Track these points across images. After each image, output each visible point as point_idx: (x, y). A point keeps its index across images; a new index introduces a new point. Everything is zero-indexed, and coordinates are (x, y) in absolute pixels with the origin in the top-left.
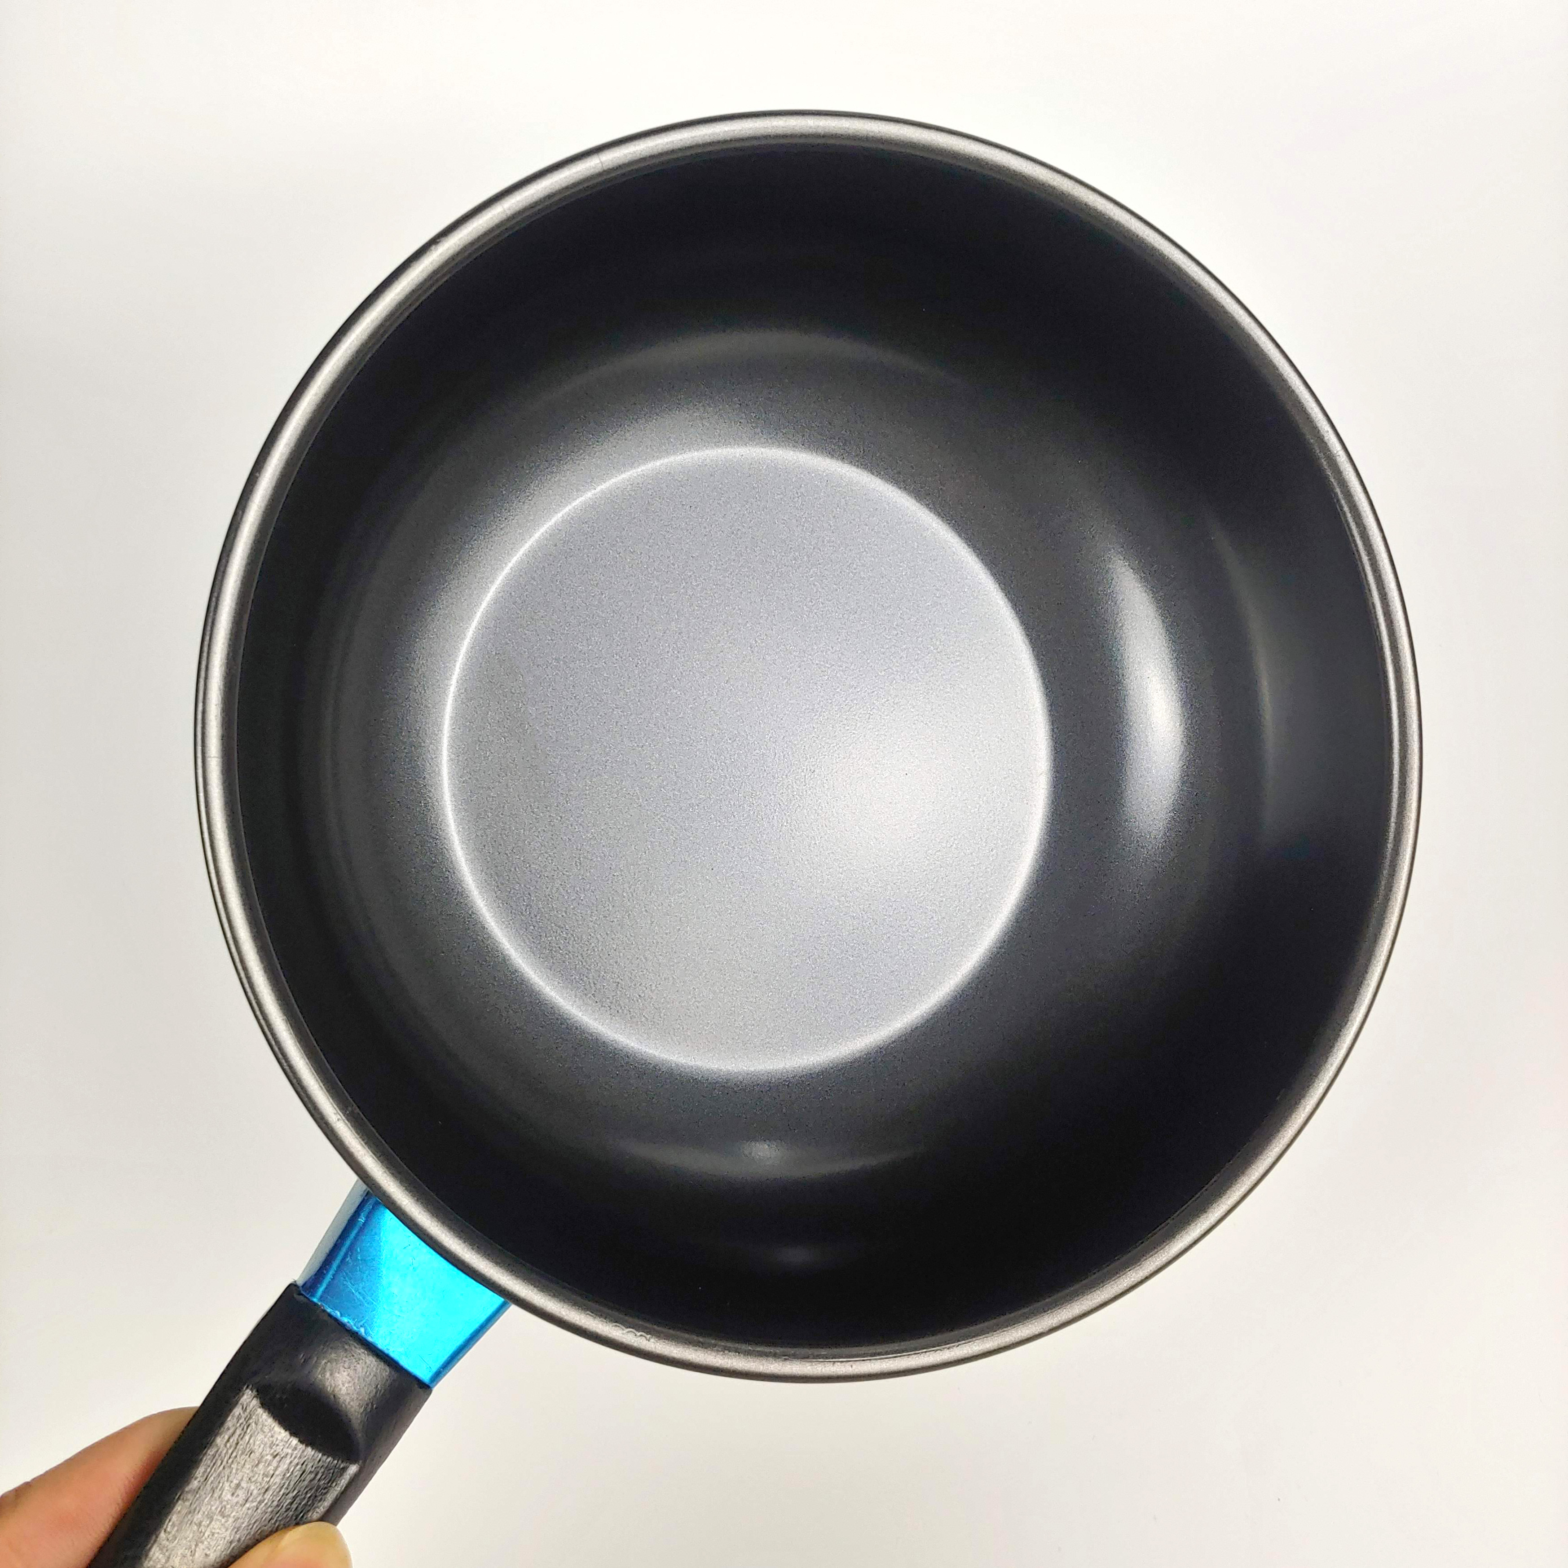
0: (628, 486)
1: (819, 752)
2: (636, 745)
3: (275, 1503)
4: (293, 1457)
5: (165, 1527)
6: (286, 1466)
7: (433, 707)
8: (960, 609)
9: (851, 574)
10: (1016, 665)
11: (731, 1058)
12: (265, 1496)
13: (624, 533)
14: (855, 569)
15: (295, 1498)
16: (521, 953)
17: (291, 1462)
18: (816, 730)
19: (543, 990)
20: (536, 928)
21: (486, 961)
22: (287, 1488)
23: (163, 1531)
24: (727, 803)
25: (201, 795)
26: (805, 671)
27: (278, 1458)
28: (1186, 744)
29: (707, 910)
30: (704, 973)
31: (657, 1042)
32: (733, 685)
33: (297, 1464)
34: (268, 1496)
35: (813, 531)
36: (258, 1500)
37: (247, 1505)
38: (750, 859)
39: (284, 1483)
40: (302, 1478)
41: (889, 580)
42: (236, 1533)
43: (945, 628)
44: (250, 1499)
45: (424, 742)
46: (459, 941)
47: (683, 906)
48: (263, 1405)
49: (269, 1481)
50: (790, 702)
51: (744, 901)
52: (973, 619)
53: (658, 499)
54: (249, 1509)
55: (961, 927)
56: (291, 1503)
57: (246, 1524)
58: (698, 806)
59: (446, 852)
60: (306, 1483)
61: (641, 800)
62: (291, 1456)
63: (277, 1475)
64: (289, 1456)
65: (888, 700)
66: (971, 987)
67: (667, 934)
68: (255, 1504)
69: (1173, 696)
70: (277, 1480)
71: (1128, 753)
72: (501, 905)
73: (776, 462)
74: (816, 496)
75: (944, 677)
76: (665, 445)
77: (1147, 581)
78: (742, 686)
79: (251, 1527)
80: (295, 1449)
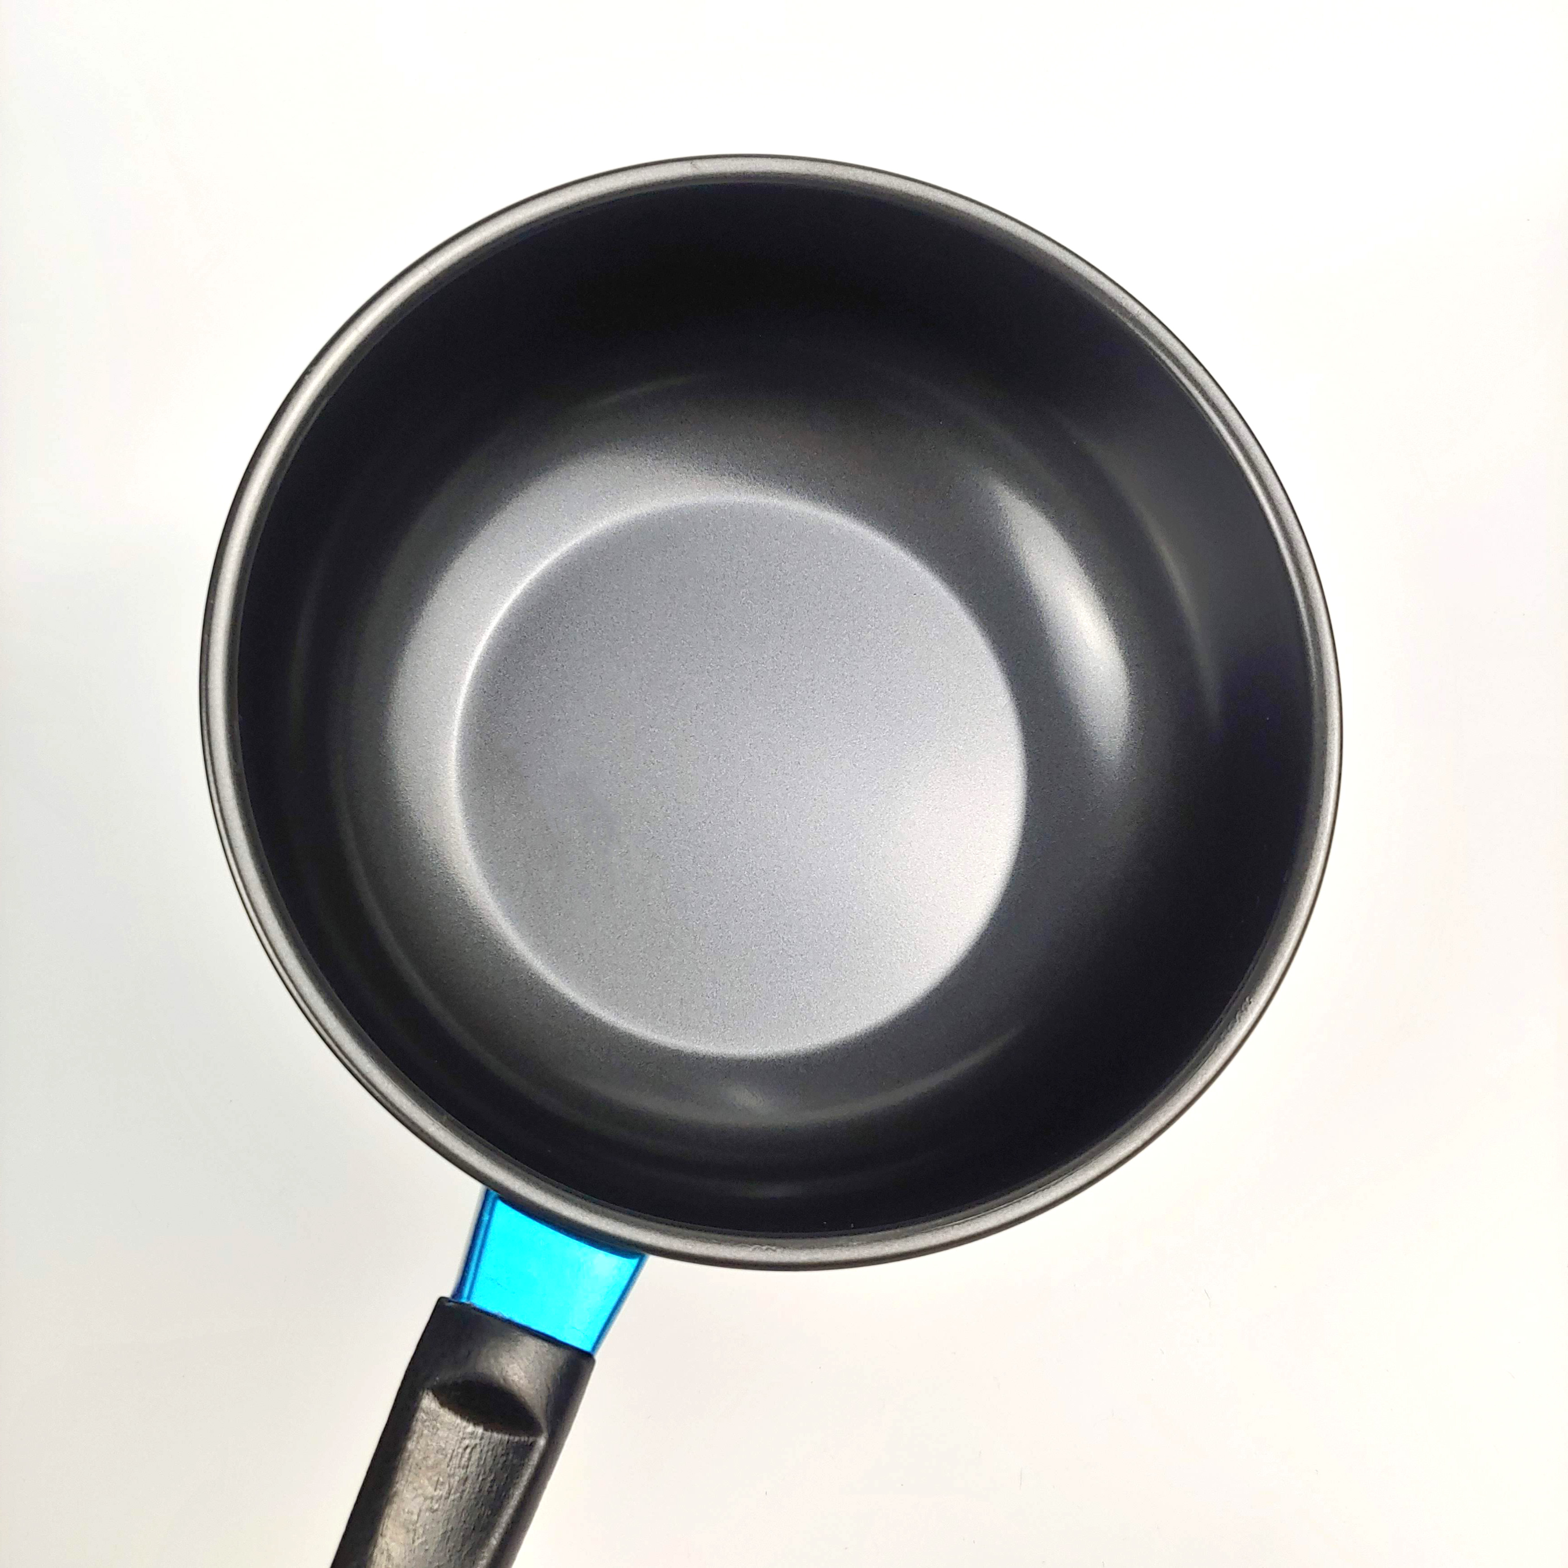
0: (557, 569)
1: (798, 745)
2: (632, 786)
3: (477, 1490)
4: (482, 1445)
5: (380, 1532)
6: (478, 1455)
7: (445, 805)
8: (883, 586)
9: (777, 585)
10: (950, 619)
11: (805, 1038)
12: (466, 1485)
13: (566, 609)
14: (779, 579)
15: (493, 1481)
16: (586, 998)
17: (481, 1451)
18: (789, 726)
19: (615, 1025)
20: (593, 972)
21: (556, 1013)
22: (485, 1473)
23: (380, 1535)
24: (730, 813)
25: (238, 880)
26: (763, 679)
27: (468, 1450)
28: (1121, 634)
29: (741, 913)
30: (757, 969)
31: (733, 1043)
32: (702, 710)
33: (487, 1452)
34: (468, 1485)
35: (731, 559)
36: (460, 1490)
37: (452, 1497)
38: (766, 856)
39: (480, 1470)
40: (496, 1462)
41: (813, 580)
42: (448, 1524)
43: (875, 605)
44: (453, 1491)
45: (445, 837)
46: (527, 1001)
47: (719, 914)
48: (442, 1404)
49: (466, 1471)
50: (758, 709)
51: (773, 895)
52: (898, 591)
53: (587, 572)
54: (453, 1501)
55: (978, 860)
56: (491, 1487)
57: (454, 1514)
58: (705, 823)
59: (492, 927)
60: (500, 1465)
61: (652, 833)
62: (481, 1446)
63: (472, 1465)
64: (478, 1446)
65: (845, 682)
66: (1004, 911)
67: (711, 943)
68: (458, 1495)
69: (1094, 596)
70: (472, 1469)
71: (1074, 660)
72: (555, 961)
73: (680, 510)
74: (725, 528)
75: (888, 648)
76: (580, 526)
77: (1036, 505)
78: (711, 707)
79: (460, 1515)
80: (482, 1438)
